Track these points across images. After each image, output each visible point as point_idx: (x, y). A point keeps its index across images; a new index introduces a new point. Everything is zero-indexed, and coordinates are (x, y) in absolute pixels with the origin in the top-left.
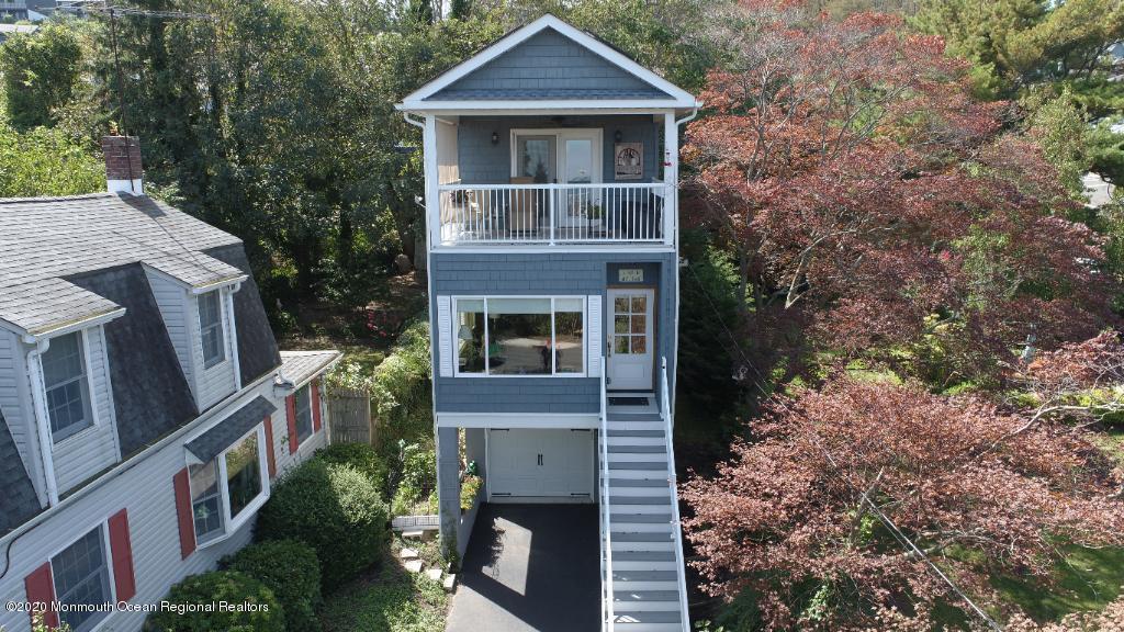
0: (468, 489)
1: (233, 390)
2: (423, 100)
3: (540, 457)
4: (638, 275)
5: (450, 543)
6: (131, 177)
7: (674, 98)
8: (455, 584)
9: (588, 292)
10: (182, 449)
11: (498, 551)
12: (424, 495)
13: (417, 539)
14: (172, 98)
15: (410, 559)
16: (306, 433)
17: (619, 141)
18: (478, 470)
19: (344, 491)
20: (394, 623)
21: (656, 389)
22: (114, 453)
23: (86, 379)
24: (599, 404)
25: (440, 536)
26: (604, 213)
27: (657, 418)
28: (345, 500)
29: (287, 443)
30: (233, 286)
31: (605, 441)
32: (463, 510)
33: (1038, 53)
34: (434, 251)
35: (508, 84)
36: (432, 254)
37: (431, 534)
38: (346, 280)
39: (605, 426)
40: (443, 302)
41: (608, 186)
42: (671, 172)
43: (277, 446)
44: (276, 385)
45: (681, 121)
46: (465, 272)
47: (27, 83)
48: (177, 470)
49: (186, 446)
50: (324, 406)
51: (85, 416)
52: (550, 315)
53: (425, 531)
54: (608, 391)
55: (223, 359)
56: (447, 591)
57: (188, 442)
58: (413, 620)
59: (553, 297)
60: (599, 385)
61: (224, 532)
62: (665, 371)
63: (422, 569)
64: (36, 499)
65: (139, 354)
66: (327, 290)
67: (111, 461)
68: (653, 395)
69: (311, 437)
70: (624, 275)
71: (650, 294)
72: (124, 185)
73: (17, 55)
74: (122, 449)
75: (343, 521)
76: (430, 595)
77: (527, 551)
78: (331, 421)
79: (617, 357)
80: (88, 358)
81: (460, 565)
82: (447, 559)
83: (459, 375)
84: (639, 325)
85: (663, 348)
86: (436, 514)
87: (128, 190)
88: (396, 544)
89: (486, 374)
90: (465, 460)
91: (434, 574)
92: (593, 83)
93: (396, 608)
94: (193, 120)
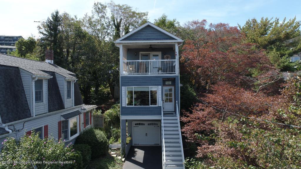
0: (128, 139)
1: (72, 106)
2: (120, 41)
3: (146, 134)
4: (170, 83)
5: (123, 151)
6: (51, 60)
7: (177, 40)
8: (125, 160)
9: (158, 85)
10: (60, 116)
11: (136, 155)
12: (117, 141)
13: (115, 150)
14: (57, 52)
15: (113, 154)
16: (87, 125)
17: (165, 54)
18: (131, 136)
19: (98, 134)
20: (109, 166)
21: (175, 111)
22: (46, 110)
23: (43, 91)
24: (161, 113)
25: (121, 150)
26: (162, 69)
27: (176, 116)
28: (98, 136)
29: (83, 124)
30: (74, 81)
31: (163, 121)
32: (127, 143)
33: (266, 43)
34: (121, 76)
35: (139, 37)
36: (121, 77)
37: (119, 149)
38: (97, 98)
39: (163, 118)
40: (123, 88)
41: (163, 60)
42: (177, 57)
43: (81, 124)
44: (82, 109)
45: (179, 46)
46: (129, 81)
47: (23, 49)
48: (59, 120)
49: (61, 115)
50: (92, 118)
51: (42, 100)
52: (149, 91)
53: (117, 148)
54: (163, 112)
55: (71, 98)
56: (123, 161)
57: (62, 115)
58: (114, 167)
59: (150, 87)
60: (161, 108)
61: (68, 140)
62: (177, 104)
63: (116, 156)
64: (30, 114)
65: (53, 91)
66: (92, 101)
67: (46, 112)
68: (174, 113)
69: (89, 126)
70: (167, 83)
71: (173, 88)
72: (49, 61)
73: (21, 43)
74: (48, 110)
75: (97, 141)
76: (118, 162)
77: (143, 155)
78: (94, 123)
79: (165, 103)
80: (44, 86)
81: (126, 156)
82: (123, 154)
83: (127, 106)
84: (171, 95)
85: (176, 99)
86: (120, 143)
87: (50, 62)
88: (110, 151)
89: (133, 106)
90: (127, 134)
91: (120, 158)
92: (159, 37)
93: (110, 163)
94: (62, 57)
